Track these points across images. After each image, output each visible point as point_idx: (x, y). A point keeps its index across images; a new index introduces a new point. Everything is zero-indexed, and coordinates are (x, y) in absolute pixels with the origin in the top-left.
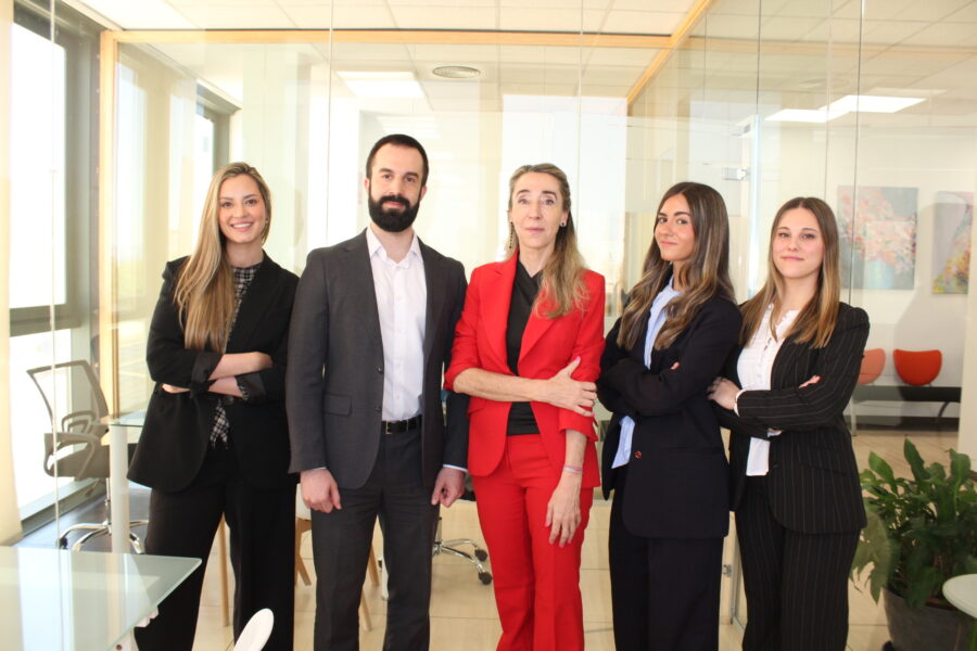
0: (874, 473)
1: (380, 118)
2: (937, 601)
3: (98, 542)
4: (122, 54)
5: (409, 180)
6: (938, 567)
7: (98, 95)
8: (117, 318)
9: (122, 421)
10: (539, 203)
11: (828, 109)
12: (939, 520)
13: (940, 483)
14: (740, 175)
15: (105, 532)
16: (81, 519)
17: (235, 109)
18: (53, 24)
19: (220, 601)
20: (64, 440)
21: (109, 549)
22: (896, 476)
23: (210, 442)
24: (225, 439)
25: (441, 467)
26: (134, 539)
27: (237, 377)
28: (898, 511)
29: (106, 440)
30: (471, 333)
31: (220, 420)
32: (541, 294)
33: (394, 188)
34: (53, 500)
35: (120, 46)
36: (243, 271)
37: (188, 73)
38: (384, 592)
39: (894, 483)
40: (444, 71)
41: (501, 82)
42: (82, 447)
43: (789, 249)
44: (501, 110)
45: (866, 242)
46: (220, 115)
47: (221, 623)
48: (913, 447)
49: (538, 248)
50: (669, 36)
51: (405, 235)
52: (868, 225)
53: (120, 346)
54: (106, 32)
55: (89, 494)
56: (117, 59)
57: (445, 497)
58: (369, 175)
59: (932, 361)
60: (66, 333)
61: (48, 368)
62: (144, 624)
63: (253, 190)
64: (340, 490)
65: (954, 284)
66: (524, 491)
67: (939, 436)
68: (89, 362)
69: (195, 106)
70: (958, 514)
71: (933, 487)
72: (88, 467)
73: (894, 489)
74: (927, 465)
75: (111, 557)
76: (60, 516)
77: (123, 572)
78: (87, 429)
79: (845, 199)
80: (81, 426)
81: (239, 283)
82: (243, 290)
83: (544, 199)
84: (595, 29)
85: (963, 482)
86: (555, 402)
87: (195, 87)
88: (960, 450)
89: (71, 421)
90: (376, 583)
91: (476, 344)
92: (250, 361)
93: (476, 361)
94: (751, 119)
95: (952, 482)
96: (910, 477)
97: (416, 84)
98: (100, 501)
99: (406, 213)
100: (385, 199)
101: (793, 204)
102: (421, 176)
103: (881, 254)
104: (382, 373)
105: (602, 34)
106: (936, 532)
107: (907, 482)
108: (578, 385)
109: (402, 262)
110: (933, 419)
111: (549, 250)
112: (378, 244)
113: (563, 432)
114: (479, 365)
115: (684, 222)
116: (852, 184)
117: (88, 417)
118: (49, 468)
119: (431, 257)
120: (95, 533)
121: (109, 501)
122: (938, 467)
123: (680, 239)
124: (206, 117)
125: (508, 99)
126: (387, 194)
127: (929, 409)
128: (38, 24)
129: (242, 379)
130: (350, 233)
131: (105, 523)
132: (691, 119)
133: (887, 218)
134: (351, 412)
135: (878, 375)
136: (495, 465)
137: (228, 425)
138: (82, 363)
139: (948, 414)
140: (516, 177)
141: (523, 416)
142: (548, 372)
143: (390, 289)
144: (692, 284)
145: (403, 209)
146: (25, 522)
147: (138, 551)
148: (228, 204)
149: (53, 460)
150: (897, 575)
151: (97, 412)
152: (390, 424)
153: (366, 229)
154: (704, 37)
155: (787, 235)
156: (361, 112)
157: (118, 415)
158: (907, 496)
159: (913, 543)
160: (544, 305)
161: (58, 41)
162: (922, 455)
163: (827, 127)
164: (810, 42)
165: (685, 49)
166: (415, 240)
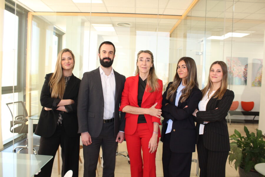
0: (236, 135)
1: (103, 37)
2: (253, 170)
3: (24, 151)
4: (33, 18)
5: (111, 53)
6: (253, 161)
7: (27, 29)
8: (31, 90)
9: (32, 118)
10: (146, 61)
11: (224, 36)
12: (254, 148)
13: (254, 138)
14: (200, 53)
15: (26, 148)
16: (20, 145)
17: (64, 34)
18: (16, 10)
19: (57, 168)
20: (16, 123)
21: (27, 153)
22: (242, 136)
23: (58, 124)
24: (61, 123)
25: (119, 132)
26: (34, 150)
27: (65, 106)
28: (242, 145)
29: (27, 123)
30: (127, 96)
31: (60, 118)
32: (147, 85)
33: (106, 55)
34: (13, 139)
35: (33, 16)
36: (67, 78)
37: (51, 24)
38: (102, 166)
39: (241, 138)
40: (121, 24)
41: (136, 27)
42: (20, 125)
43: (213, 75)
44: (136, 35)
45: (234, 72)
46: (60, 35)
47: (58, 174)
48: (246, 128)
49: (145, 73)
50: (181, 16)
51: (110, 68)
52: (234, 67)
53: (32, 97)
54: (30, 12)
55: (22, 138)
56: (32, 20)
57: (119, 140)
58: (99, 53)
59: (252, 104)
60: (17, 94)
61: (12, 103)
62: (37, 174)
63: (70, 56)
64: (91, 138)
65: (257, 84)
66: (141, 138)
67: (253, 125)
68: (23, 102)
69: (53, 33)
70: (258, 146)
71: (252, 139)
72: (22, 130)
73: (241, 139)
74: (250, 133)
75: (28, 155)
76: (15, 143)
77: (31, 160)
78: (22, 120)
79: (228, 61)
80: (20, 119)
81: (66, 81)
82: (67, 82)
83: (147, 60)
84: (161, 14)
85: (260, 138)
86: (151, 114)
87: (53, 27)
88: (259, 129)
89: (17, 118)
90: (100, 163)
91: (128, 99)
92: (68, 102)
93: (128, 103)
94: (203, 39)
95: (257, 138)
96: (246, 136)
97: (113, 27)
98: (25, 139)
99: (110, 62)
100: (104, 59)
101: (215, 63)
102: (113, 52)
103: (238, 75)
104: (104, 106)
105: (163, 15)
106: (252, 151)
107: (245, 138)
108: (157, 110)
109: (109, 76)
110: (252, 120)
111: (148, 73)
112: (102, 71)
113: (153, 123)
114: (129, 104)
115: (184, 67)
116: (231, 56)
117: (22, 117)
118: (11, 130)
119: (117, 75)
120: (24, 149)
121: (28, 140)
122: (253, 134)
123: (184, 72)
124: (56, 36)
125: (138, 32)
126: (105, 57)
127: (251, 118)
128: (12, 10)
129: (66, 106)
130: (95, 68)
131: (26, 146)
132: (187, 38)
133: (239, 66)
134: (95, 117)
135: (237, 108)
136: (134, 132)
137: (62, 119)
138: (21, 102)
139: (255, 119)
140: (139, 54)
141: (142, 118)
142: (149, 106)
143: (106, 83)
144: (188, 84)
145: (109, 61)
146: (4, 145)
147: (35, 154)
148: (64, 60)
149: (13, 128)
150: (242, 163)
151: (25, 116)
152: (105, 120)
153: (99, 67)
154: (191, 16)
155: (213, 71)
156: (98, 35)
157: (30, 116)
158: (245, 141)
159: (246, 154)
160: (148, 89)
161: (17, 15)
162: (249, 130)
163: (224, 41)
164: (219, 18)
165: (186, 19)
166: (112, 70)
